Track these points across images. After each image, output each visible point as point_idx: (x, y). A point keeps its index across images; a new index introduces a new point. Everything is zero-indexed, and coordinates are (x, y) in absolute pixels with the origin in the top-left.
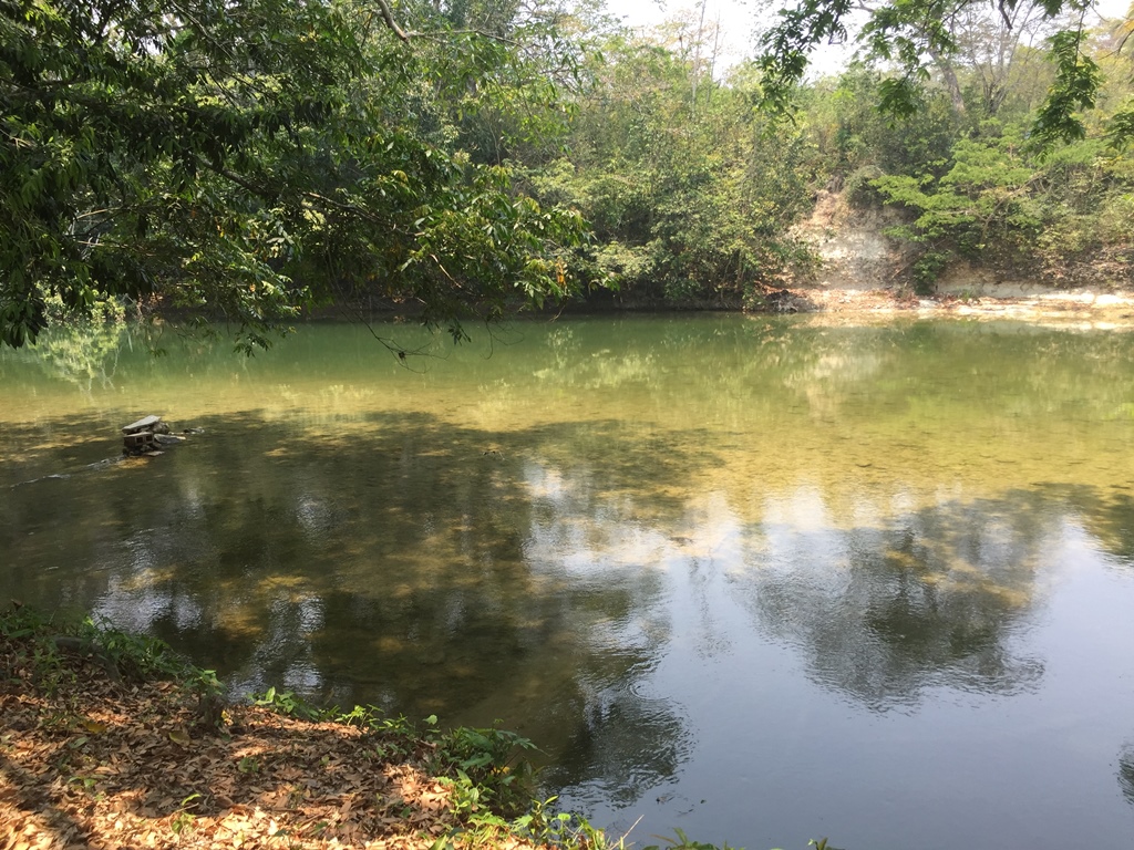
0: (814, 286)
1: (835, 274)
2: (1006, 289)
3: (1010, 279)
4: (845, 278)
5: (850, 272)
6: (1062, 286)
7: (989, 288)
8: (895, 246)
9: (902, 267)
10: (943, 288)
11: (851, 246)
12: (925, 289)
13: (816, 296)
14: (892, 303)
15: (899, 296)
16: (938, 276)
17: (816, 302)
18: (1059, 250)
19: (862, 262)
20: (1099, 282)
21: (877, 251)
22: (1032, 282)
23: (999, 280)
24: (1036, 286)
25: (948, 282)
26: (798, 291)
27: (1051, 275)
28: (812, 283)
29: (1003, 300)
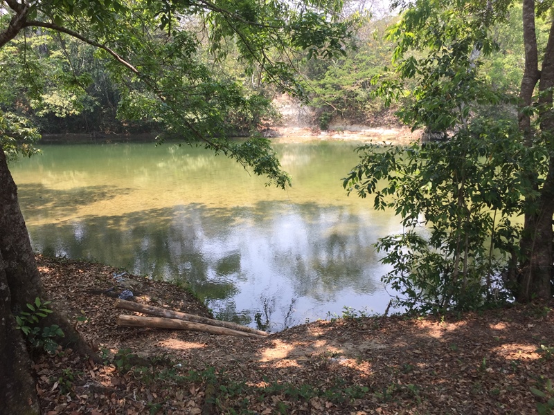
0: (281, 126)
1: (290, 121)
2: (355, 127)
3: (355, 123)
4: (294, 122)
5: (295, 120)
6: (373, 126)
7: (349, 127)
8: (313, 109)
9: (316, 118)
10: (331, 127)
11: (296, 109)
12: (324, 127)
13: (281, 130)
14: (310, 133)
15: (313, 131)
16: (329, 122)
17: (280, 133)
18: (372, 111)
19: (300, 116)
20: (386, 124)
22: (363, 124)
23: (352, 124)
24: (364, 126)
25: (334, 125)
26: (274, 128)
27: (369, 122)
28: (280, 125)
29: (352, 132)
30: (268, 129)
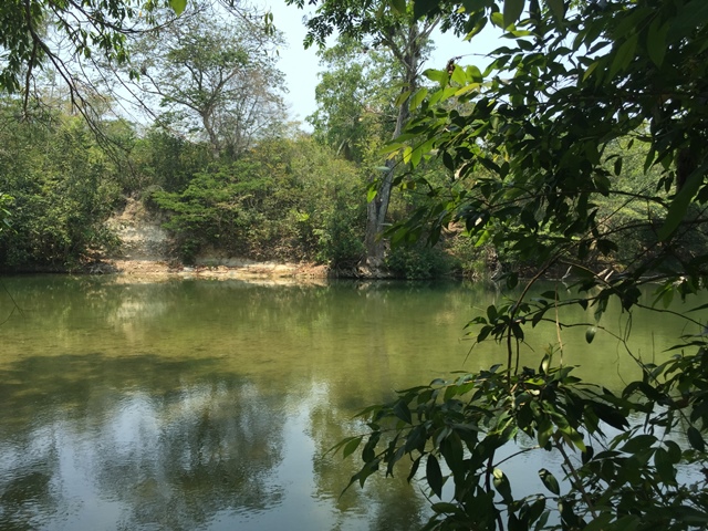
0: (120, 258)
1: (134, 251)
2: (233, 262)
3: (235, 256)
4: (141, 253)
5: (144, 249)
6: (260, 259)
7: (225, 260)
8: (172, 234)
9: (176, 247)
10: (199, 260)
11: (145, 233)
12: (189, 261)
13: (120, 264)
14: (167, 268)
15: (172, 266)
16: (196, 253)
17: (118, 268)
18: (259, 240)
19: (151, 244)
20: (278, 257)
21: (161, 237)
22: (245, 257)
23: (230, 256)
24: (247, 260)
25: (203, 257)
26: (109, 261)
27: (254, 253)
28: (119, 256)
29: (230, 267)
30: (98, 262)
